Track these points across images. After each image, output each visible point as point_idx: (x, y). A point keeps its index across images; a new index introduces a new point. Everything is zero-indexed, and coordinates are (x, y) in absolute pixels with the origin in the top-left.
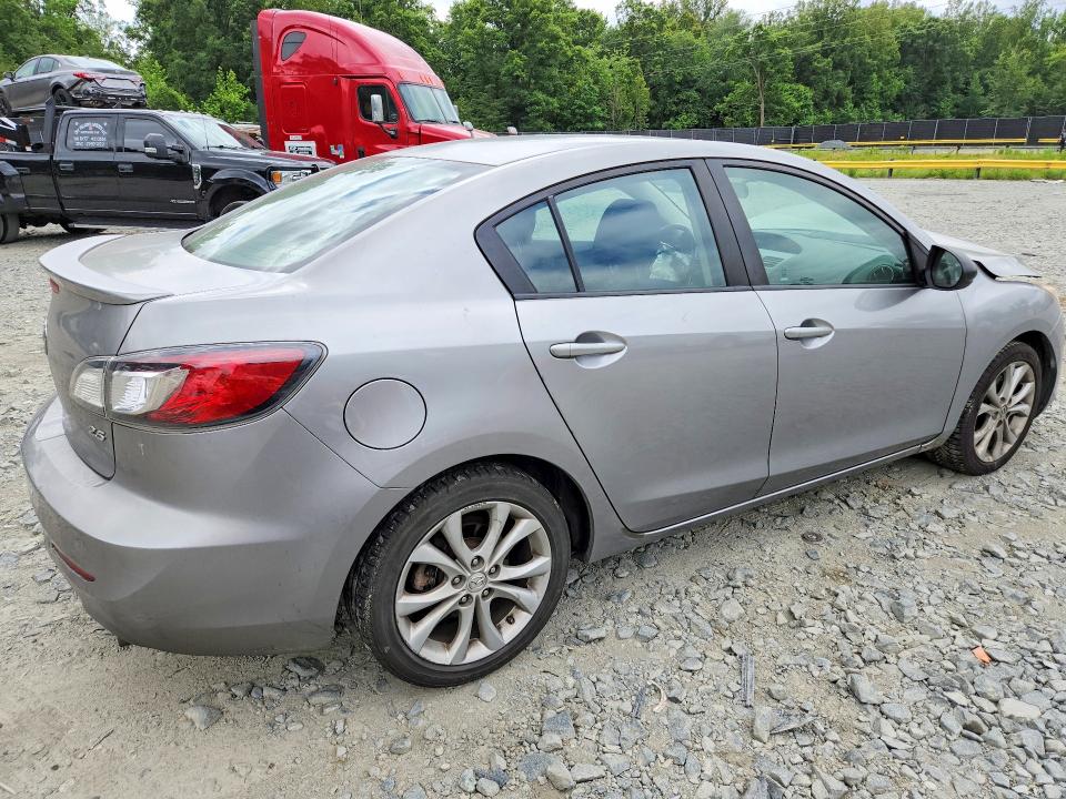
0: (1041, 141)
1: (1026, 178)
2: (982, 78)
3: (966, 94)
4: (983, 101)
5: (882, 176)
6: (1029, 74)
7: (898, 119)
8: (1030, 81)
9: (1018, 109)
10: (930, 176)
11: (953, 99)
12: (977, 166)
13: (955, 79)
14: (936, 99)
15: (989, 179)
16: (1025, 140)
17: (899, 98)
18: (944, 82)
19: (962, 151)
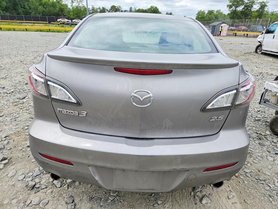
0: (51, 23)
1: (61, 32)
2: (28, 4)
3: (25, 9)
4: (30, 11)
5: (24, 31)
6: (39, 5)
7: (8, 14)
8: (40, 7)
9: (40, 14)
10: (37, 31)
11: (22, 10)
12: (49, 29)
13: (20, 4)
14: (17, 9)
15: (53, 32)
16: (48, 22)
17: (6, 8)
18: (17, 5)
19: (35, 25)
